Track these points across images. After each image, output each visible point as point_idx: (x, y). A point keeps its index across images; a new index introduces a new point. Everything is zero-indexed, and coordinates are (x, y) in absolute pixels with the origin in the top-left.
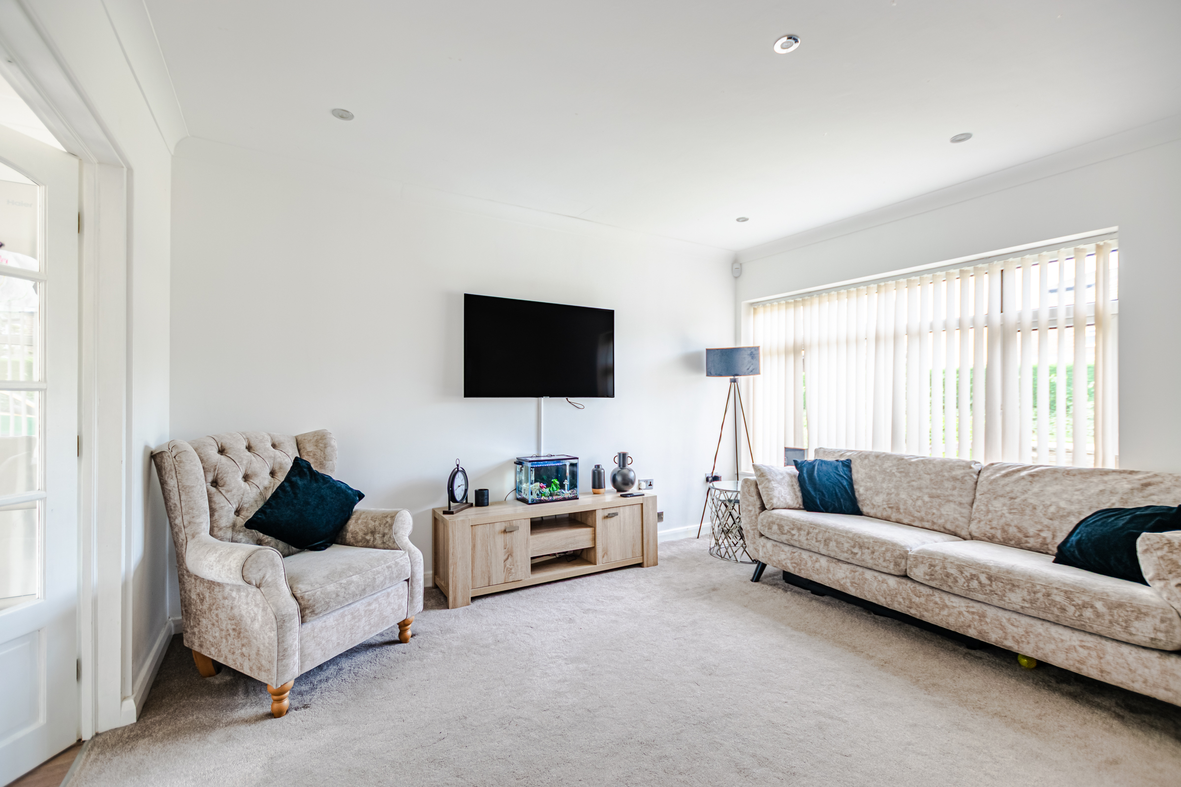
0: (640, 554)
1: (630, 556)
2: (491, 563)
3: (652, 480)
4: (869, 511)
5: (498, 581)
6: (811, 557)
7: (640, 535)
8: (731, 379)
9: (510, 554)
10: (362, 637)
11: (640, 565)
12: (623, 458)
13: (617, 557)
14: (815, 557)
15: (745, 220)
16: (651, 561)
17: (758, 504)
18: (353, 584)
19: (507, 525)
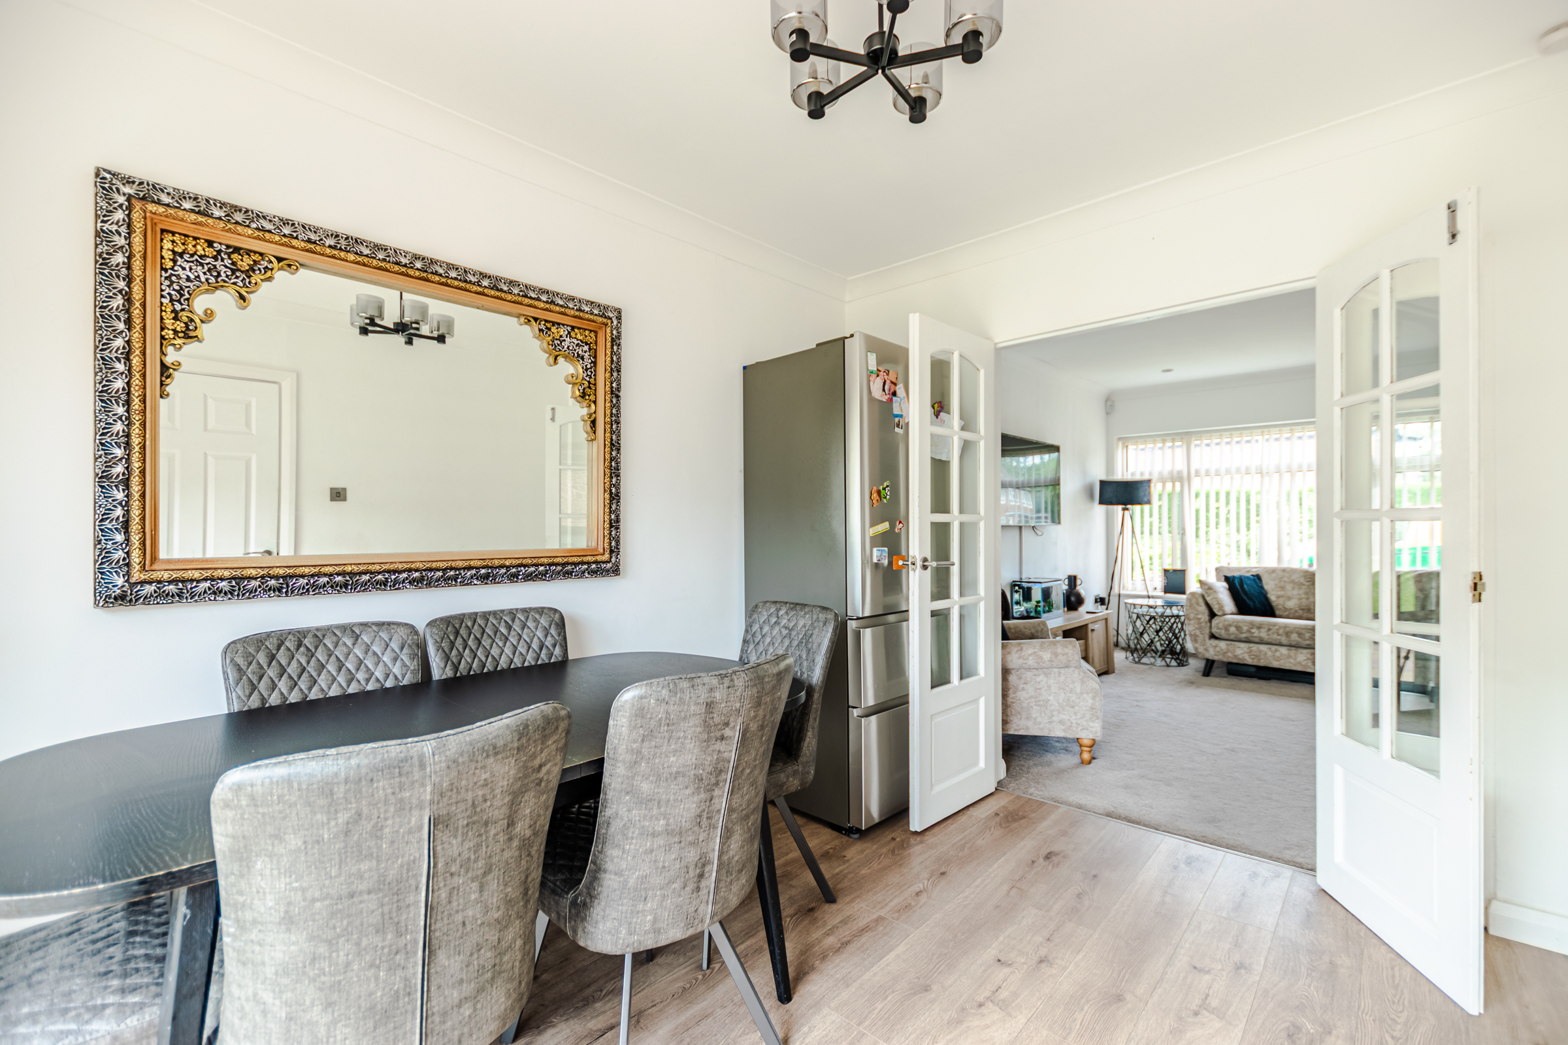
4: (1281, 613)
6: (1270, 649)
8: (1123, 508)
12: (1072, 580)
14: (1274, 648)
17: (1207, 612)
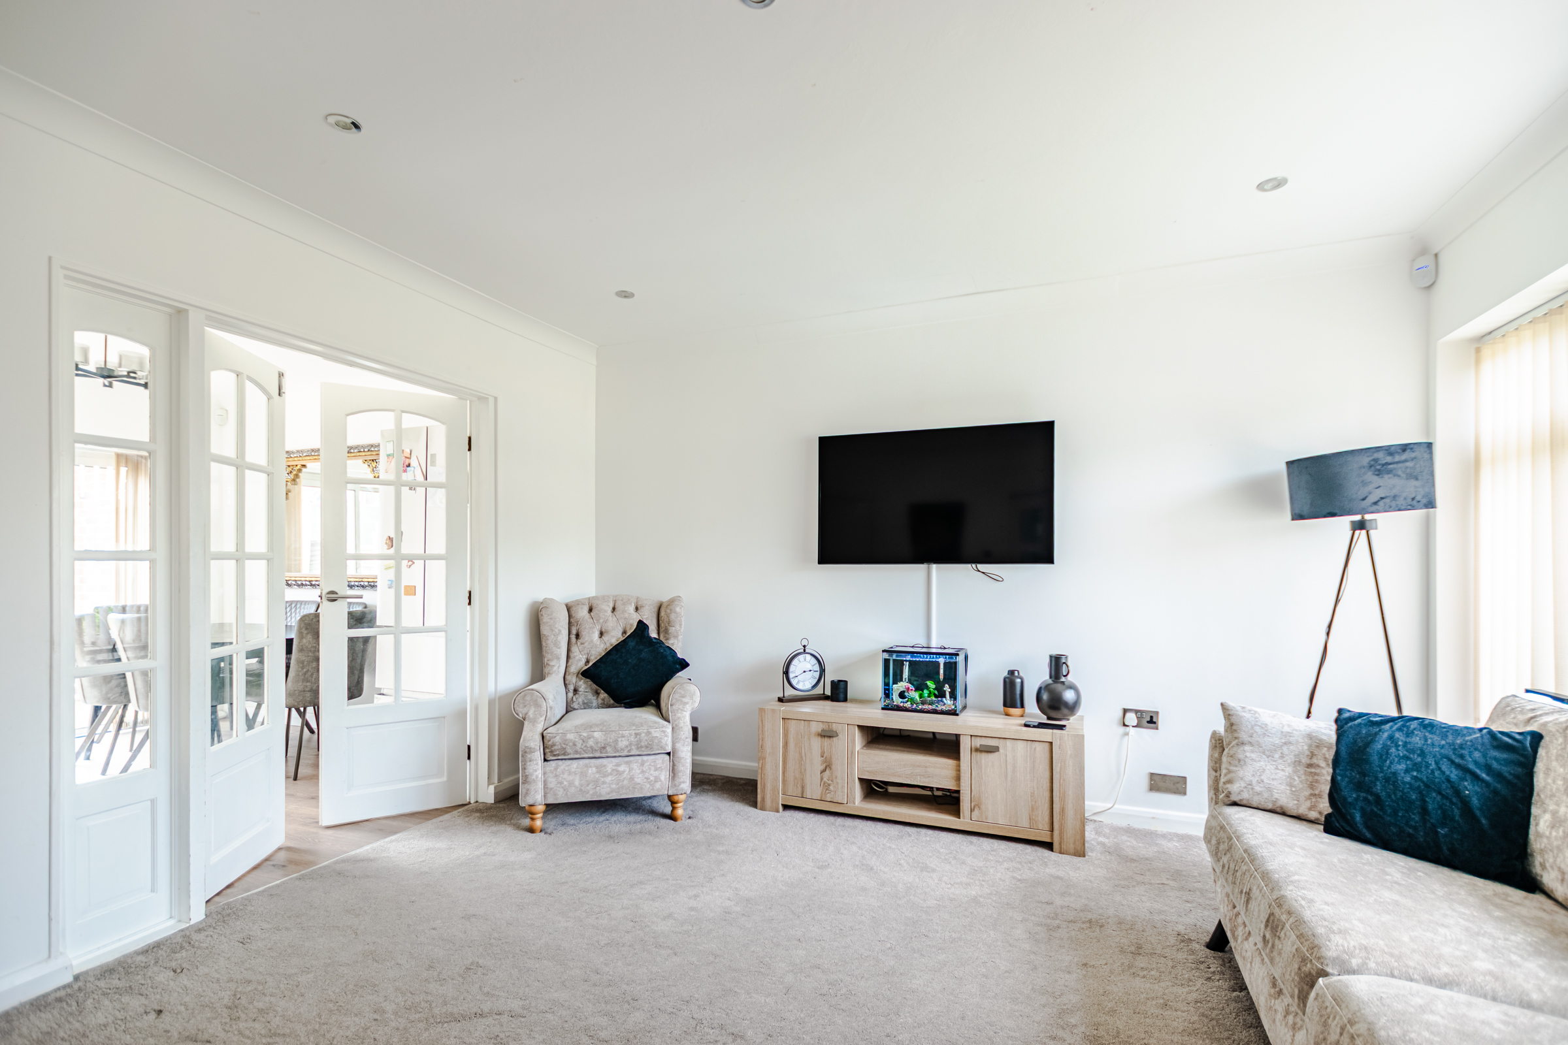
0: (1047, 827)
1: (1025, 823)
2: (805, 770)
3: (1157, 713)
5: (813, 794)
7: (1047, 794)
8: (1353, 523)
9: (828, 766)
10: (609, 794)
11: (1049, 846)
12: (1057, 664)
13: (997, 816)
15: (1279, 183)
16: (1070, 845)
18: (592, 739)
19: (825, 727)
